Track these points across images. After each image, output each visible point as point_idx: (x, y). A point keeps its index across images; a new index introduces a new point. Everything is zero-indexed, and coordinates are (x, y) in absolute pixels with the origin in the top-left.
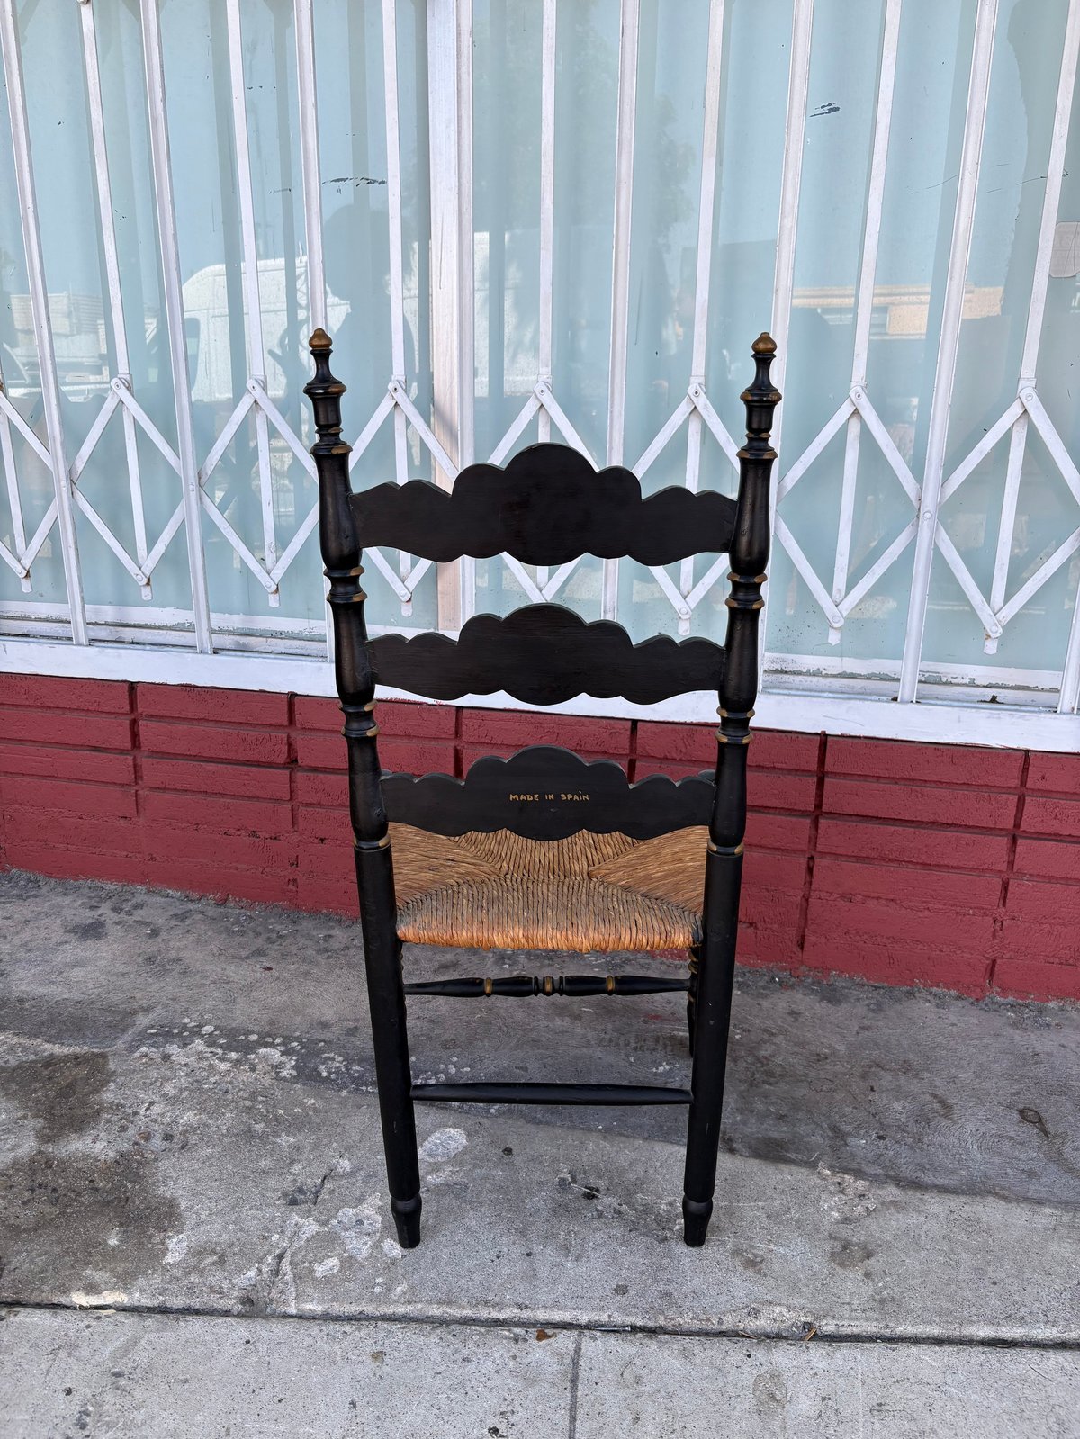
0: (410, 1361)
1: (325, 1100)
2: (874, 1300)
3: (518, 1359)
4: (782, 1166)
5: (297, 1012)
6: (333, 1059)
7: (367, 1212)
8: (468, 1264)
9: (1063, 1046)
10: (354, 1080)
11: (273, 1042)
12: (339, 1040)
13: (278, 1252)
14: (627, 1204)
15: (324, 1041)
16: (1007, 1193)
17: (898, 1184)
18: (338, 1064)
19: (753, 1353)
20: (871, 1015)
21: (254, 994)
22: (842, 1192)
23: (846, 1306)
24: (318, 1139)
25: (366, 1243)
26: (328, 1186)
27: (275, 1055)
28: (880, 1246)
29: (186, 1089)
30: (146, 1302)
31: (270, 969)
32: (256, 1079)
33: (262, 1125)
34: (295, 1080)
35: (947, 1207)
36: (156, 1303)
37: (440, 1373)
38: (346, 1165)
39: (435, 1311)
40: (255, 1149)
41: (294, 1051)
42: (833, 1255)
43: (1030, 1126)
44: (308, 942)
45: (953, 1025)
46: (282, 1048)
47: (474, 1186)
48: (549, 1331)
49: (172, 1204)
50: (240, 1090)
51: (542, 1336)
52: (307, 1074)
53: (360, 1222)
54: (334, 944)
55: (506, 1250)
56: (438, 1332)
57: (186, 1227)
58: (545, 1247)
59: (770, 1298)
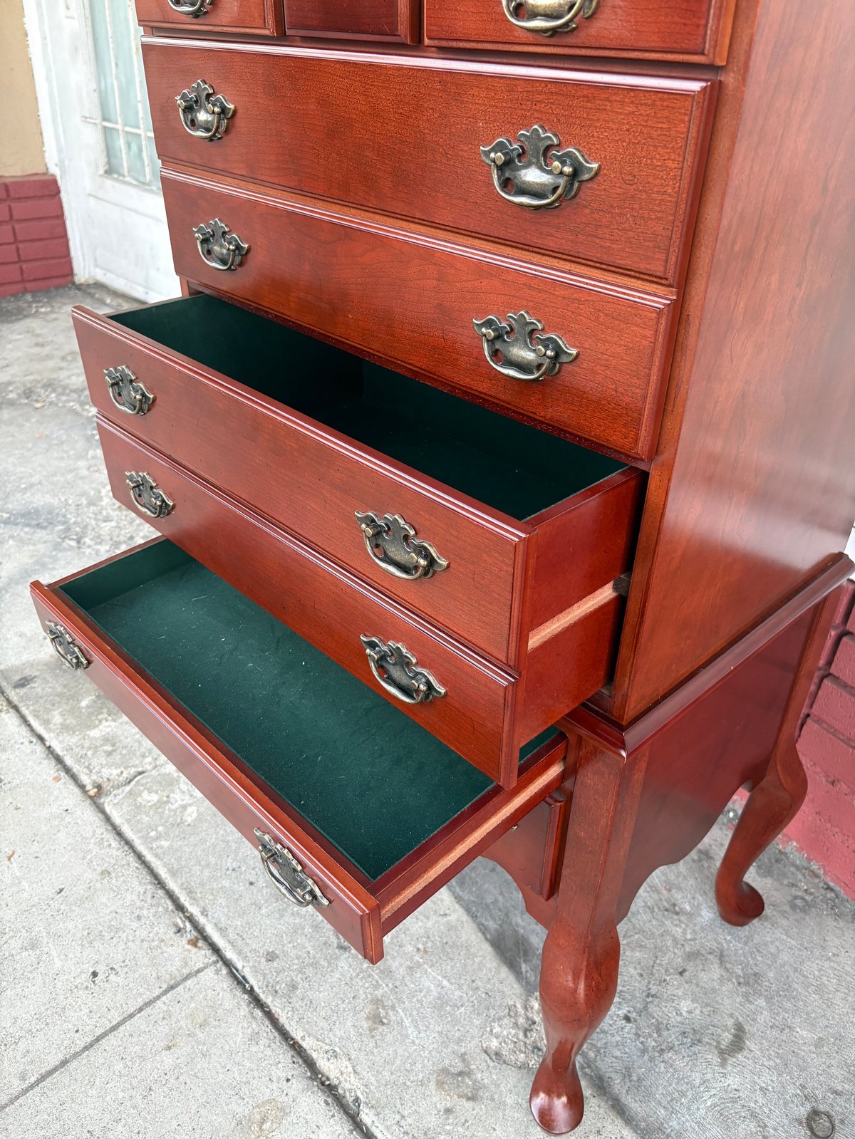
0: (115, 891)
3: (162, 944)
4: (505, 972)
8: (214, 860)
13: (140, 769)
19: (294, 1081)
22: (526, 1031)
23: (398, 1117)
25: (183, 800)
28: (493, 1100)
30: (58, 749)
36: (61, 753)
37: (116, 913)
39: (163, 873)
42: (445, 1071)
48: (201, 943)
51: (194, 943)
55: (243, 869)
56: (149, 887)
58: (267, 887)
59: (354, 1055)
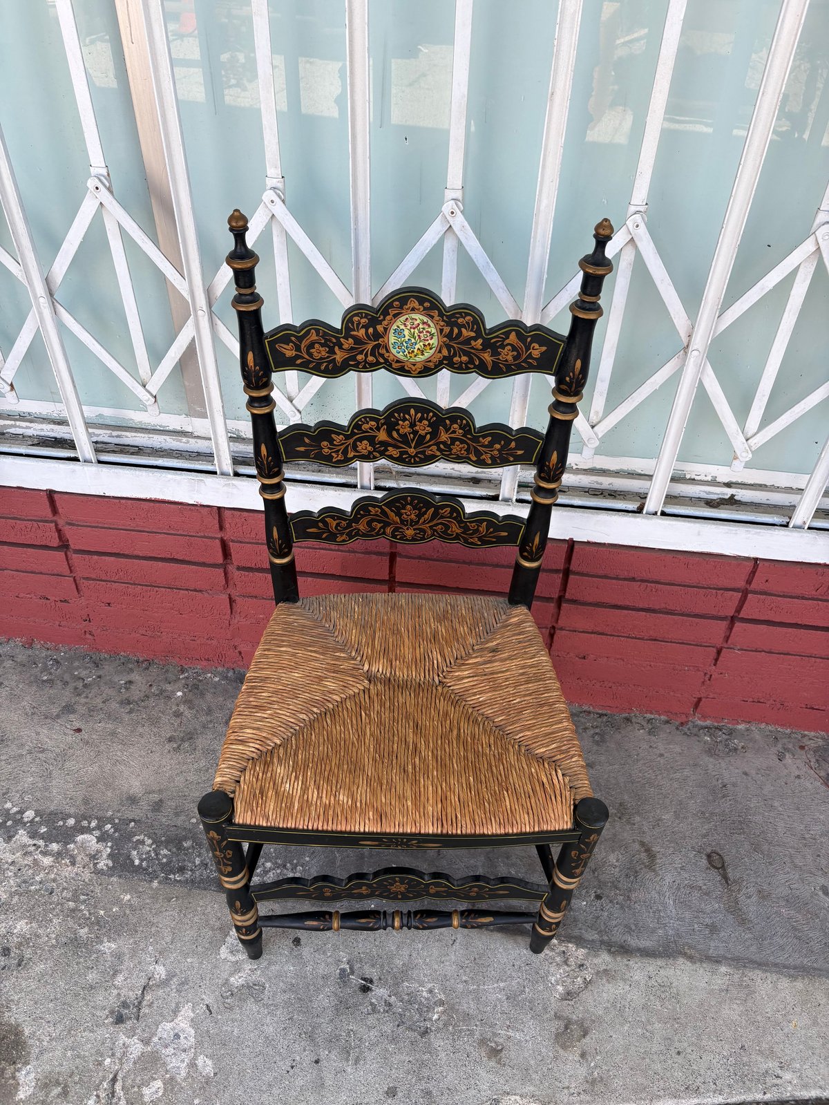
1: (140, 895)
2: (587, 1082)
5: (108, 786)
6: (143, 842)
7: (182, 1024)
8: (268, 1077)
9: (746, 774)
10: (163, 866)
11: (89, 826)
12: (147, 818)
13: (111, 1076)
14: (395, 995)
15: (133, 820)
16: (693, 952)
17: (610, 950)
18: (148, 849)
20: (595, 748)
21: (67, 764)
22: (566, 962)
23: (566, 1091)
24: (135, 943)
25: (183, 1061)
26: (148, 997)
27: (89, 840)
28: (594, 1022)
29: (16, 893)
31: (79, 730)
32: (77, 874)
33: (86, 930)
34: (111, 871)
35: (646, 973)
38: (160, 971)
40: (82, 960)
41: (108, 835)
42: (557, 1035)
43: (714, 872)
44: (111, 692)
45: (661, 755)
46: (97, 833)
47: (270, 987)
49: (16, 1031)
50: (64, 889)
52: (122, 865)
53: (177, 1036)
54: (136, 693)
55: (298, 1058)
57: (33, 1056)
58: (330, 1052)
59: (507, 1088)
